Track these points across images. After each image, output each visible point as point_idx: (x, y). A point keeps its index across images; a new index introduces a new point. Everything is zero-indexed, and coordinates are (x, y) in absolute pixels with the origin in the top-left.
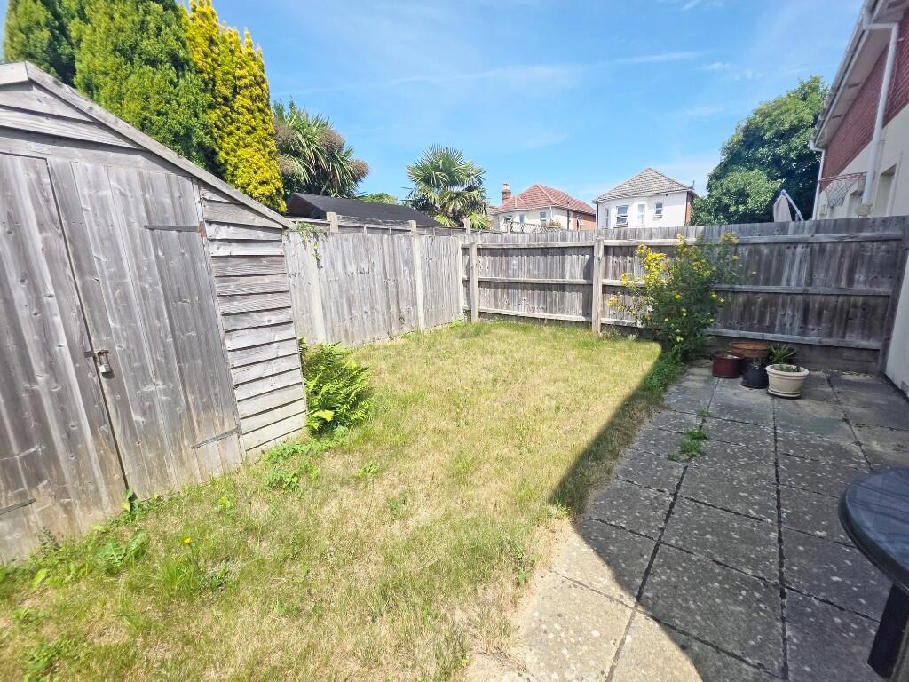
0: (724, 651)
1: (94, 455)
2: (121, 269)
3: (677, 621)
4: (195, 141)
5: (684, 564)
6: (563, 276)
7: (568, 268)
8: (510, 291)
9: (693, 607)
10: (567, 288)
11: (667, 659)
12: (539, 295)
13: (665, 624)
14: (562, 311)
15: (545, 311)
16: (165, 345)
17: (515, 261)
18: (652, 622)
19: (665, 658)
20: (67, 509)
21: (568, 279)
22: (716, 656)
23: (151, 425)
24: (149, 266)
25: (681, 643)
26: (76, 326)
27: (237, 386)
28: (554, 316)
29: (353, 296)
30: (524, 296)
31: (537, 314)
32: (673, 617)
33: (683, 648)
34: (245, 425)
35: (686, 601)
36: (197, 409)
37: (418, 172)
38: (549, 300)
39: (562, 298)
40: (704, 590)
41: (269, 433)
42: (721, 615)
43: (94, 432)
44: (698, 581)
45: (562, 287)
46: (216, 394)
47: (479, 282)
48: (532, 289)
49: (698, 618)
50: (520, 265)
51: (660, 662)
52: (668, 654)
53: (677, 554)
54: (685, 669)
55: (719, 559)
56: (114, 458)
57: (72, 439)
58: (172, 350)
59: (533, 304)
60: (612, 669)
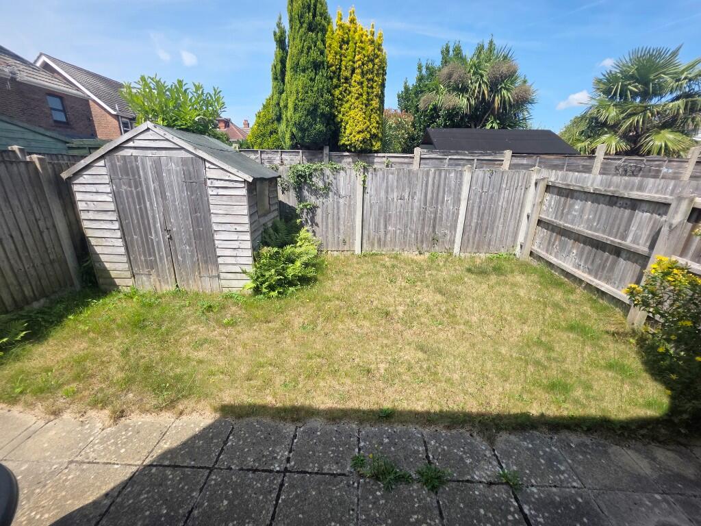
0: (101, 519)
1: (167, 267)
2: (174, 198)
3: (129, 489)
4: (320, 111)
5: (186, 487)
6: (624, 238)
7: (633, 229)
8: (563, 238)
9: (142, 497)
10: (624, 254)
11: (100, 488)
12: (589, 253)
13: (127, 483)
14: (608, 280)
15: (590, 272)
16: (189, 231)
17: (578, 205)
18: (129, 475)
19: (100, 486)
20: (160, 281)
21: (628, 242)
22: (98, 514)
23: (184, 261)
24: (184, 198)
25: (111, 494)
26: (162, 219)
27: (219, 256)
28: (596, 282)
29: (390, 215)
30: (575, 249)
31: (579, 273)
32: (133, 487)
33: (107, 495)
34: (222, 275)
35: (148, 492)
36: (201, 261)
37: (601, 86)
38: (598, 261)
39: (614, 264)
40: (158, 504)
41: (234, 283)
42: (134, 515)
43: (167, 258)
44: (168, 498)
45: (617, 251)
46: (210, 258)
47: (539, 221)
48: (584, 243)
49: (130, 502)
50: (582, 211)
51: (98, 484)
52: (104, 487)
53: (198, 483)
54: (91, 498)
55: (196, 512)
56: (172, 269)
57: (161, 258)
58: (192, 234)
59: (580, 260)
60: (98, 463)
